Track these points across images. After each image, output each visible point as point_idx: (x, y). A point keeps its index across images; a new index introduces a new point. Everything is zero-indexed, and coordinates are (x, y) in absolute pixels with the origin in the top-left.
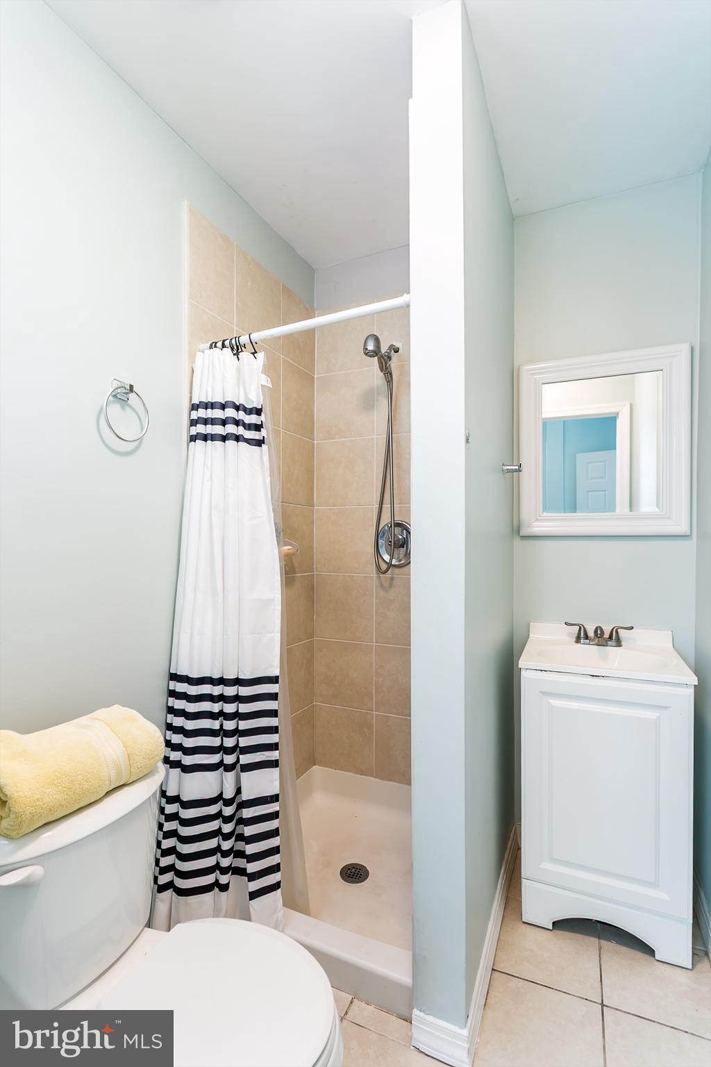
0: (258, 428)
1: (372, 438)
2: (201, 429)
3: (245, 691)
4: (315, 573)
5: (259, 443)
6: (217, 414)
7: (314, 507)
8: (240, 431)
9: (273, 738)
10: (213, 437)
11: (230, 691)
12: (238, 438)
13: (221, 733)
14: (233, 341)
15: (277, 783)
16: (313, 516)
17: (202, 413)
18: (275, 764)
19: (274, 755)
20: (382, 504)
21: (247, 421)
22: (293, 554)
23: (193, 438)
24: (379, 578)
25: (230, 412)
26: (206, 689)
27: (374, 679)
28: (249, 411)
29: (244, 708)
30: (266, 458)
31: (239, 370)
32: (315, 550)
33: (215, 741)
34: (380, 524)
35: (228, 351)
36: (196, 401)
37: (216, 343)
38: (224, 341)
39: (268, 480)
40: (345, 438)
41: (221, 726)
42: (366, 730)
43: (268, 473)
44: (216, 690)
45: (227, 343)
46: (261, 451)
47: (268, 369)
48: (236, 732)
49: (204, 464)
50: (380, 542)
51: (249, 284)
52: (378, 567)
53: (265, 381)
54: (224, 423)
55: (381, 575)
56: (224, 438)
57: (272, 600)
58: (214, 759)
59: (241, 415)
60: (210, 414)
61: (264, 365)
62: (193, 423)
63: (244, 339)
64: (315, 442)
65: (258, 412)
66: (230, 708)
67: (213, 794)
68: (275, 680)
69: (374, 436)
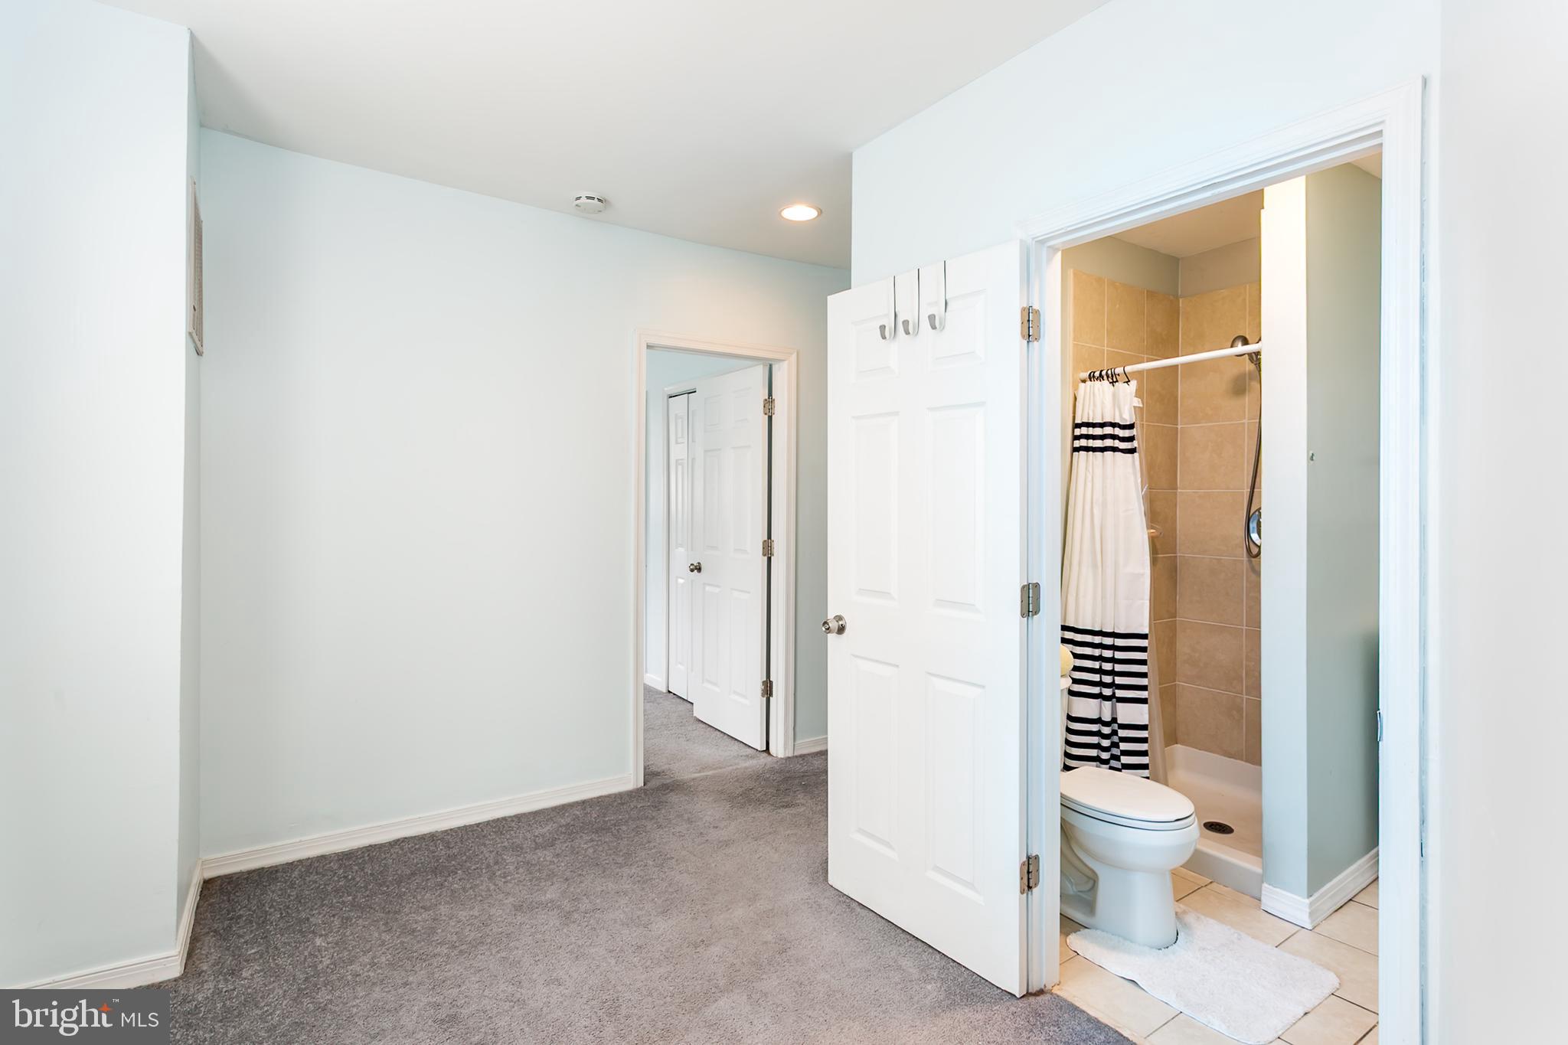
0: (1131, 439)
1: (1244, 423)
2: (1083, 442)
3: (1119, 642)
4: (1178, 555)
5: (1132, 451)
6: (1098, 431)
7: (1176, 489)
8: (1117, 444)
9: (1144, 682)
10: (1094, 450)
11: (1108, 641)
12: (1114, 449)
13: (1100, 671)
14: (1109, 372)
15: (1146, 716)
16: (1176, 498)
17: (1084, 431)
18: (1144, 701)
19: (1143, 694)
20: (1254, 488)
21: (1121, 435)
22: (1157, 537)
23: (1076, 450)
24: (1250, 562)
25: (1108, 430)
26: (1088, 638)
27: (1244, 662)
28: (1124, 427)
29: (1119, 655)
30: (1137, 463)
31: (1114, 396)
32: (1178, 532)
33: (1096, 678)
34: (1252, 508)
35: (1106, 383)
36: (1078, 421)
37: (1094, 372)
38: (1101, 371)
39: (1139, 481)
40: (1212, 422)
41: (1101, 667)
42: (1235, 712)
43: (1139, 475)
44: (1097, 640)
45: (1104, 373)
46: (1133, 457)
47: (1139, 394)
48: (1112, 673)
49: (1086, 468)
50: (1251, 526)
51: (1118, 306)
52: (1249, 550)
53: (1137, 402)
54: (1103, 437)
55: (1253, 559)
56: (1103, 450)
57: (1143, 575)
58: (1096, 690)
59: (1118, 431)
60: (1091, 431)
61: (1136, 390)
62: (1076, 438)
63: (1119, 370)
64: (1179, 427)
65: (1131, 427)
66: (1108, 654)
67: (1095, 716)
68: (1144, 637)
69: (1246, 421)
